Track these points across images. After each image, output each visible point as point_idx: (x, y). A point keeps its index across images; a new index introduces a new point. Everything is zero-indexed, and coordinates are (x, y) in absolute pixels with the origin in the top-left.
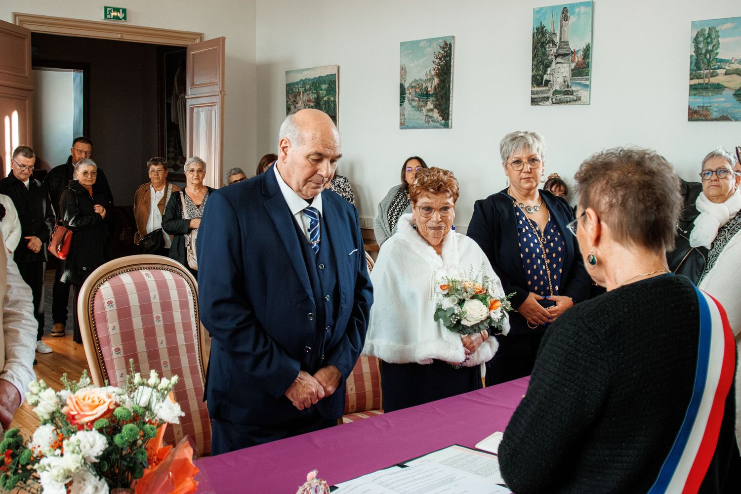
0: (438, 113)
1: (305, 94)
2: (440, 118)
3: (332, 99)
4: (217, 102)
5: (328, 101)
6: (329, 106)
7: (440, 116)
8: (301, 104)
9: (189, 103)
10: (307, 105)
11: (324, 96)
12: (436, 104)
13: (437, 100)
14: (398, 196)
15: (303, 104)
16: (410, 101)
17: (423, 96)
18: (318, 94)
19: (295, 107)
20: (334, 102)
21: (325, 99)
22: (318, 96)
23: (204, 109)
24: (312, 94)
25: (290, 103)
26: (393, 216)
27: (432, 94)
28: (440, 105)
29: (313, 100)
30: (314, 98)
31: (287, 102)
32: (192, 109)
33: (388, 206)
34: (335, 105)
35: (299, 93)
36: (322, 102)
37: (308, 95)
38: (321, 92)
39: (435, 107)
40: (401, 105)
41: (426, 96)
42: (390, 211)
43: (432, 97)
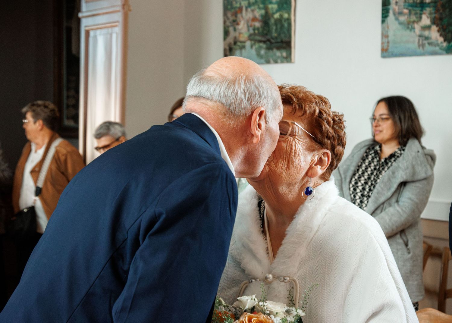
0: (438, 31)
1: (249, 10)
2: (441, 39)
3: (286, 16)
4: (118, 22)
5: (279, 21)
6: (282, 26)
7: (441, 35)
8: (244, 24)
9: (85, 24)
10: (251, 26)
11: (274, 11)
12: (435, 17)
13: (437, 11)
14: (367, 156)
15: (246, 25)
16: (397, 15)
17: (416, 7)
18: (266, 9)
19: (235, 30)
20: (289, 20)
21: (277, 16)
22: (267, 13)
23: (104, 31)
24: (257, 10)
25: (228, 23)
26: (358, 187)
27: (429, 3)
28: (441, 19)
29: (260, 18)
30: (262, 16)
31: (225, 22)
32: (87, 33)
33: (350, 173)
34: (290, 25)
35: (241, 9)
36: (272, 21)
37: (253, 11)
38: (270, 6)
39: (434, 22)
40: (383, 22)
41: (420, 7)
42: (354, 179)
43: (430, 7)
